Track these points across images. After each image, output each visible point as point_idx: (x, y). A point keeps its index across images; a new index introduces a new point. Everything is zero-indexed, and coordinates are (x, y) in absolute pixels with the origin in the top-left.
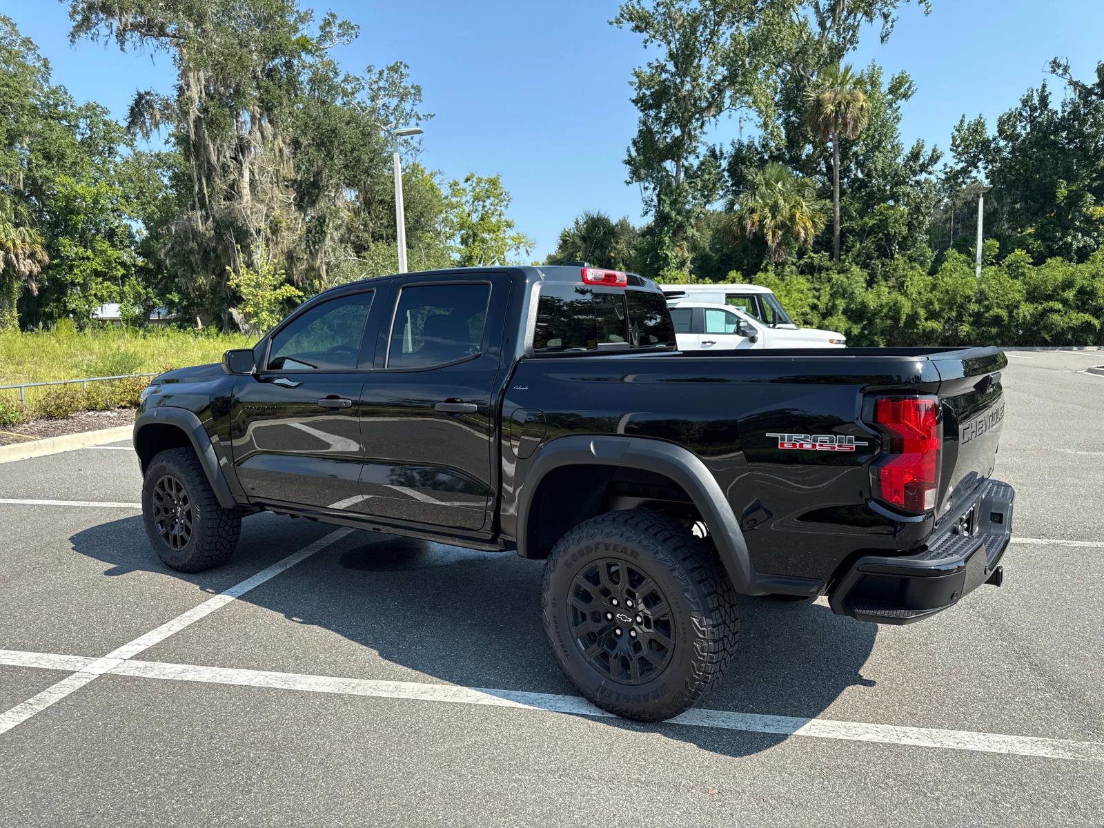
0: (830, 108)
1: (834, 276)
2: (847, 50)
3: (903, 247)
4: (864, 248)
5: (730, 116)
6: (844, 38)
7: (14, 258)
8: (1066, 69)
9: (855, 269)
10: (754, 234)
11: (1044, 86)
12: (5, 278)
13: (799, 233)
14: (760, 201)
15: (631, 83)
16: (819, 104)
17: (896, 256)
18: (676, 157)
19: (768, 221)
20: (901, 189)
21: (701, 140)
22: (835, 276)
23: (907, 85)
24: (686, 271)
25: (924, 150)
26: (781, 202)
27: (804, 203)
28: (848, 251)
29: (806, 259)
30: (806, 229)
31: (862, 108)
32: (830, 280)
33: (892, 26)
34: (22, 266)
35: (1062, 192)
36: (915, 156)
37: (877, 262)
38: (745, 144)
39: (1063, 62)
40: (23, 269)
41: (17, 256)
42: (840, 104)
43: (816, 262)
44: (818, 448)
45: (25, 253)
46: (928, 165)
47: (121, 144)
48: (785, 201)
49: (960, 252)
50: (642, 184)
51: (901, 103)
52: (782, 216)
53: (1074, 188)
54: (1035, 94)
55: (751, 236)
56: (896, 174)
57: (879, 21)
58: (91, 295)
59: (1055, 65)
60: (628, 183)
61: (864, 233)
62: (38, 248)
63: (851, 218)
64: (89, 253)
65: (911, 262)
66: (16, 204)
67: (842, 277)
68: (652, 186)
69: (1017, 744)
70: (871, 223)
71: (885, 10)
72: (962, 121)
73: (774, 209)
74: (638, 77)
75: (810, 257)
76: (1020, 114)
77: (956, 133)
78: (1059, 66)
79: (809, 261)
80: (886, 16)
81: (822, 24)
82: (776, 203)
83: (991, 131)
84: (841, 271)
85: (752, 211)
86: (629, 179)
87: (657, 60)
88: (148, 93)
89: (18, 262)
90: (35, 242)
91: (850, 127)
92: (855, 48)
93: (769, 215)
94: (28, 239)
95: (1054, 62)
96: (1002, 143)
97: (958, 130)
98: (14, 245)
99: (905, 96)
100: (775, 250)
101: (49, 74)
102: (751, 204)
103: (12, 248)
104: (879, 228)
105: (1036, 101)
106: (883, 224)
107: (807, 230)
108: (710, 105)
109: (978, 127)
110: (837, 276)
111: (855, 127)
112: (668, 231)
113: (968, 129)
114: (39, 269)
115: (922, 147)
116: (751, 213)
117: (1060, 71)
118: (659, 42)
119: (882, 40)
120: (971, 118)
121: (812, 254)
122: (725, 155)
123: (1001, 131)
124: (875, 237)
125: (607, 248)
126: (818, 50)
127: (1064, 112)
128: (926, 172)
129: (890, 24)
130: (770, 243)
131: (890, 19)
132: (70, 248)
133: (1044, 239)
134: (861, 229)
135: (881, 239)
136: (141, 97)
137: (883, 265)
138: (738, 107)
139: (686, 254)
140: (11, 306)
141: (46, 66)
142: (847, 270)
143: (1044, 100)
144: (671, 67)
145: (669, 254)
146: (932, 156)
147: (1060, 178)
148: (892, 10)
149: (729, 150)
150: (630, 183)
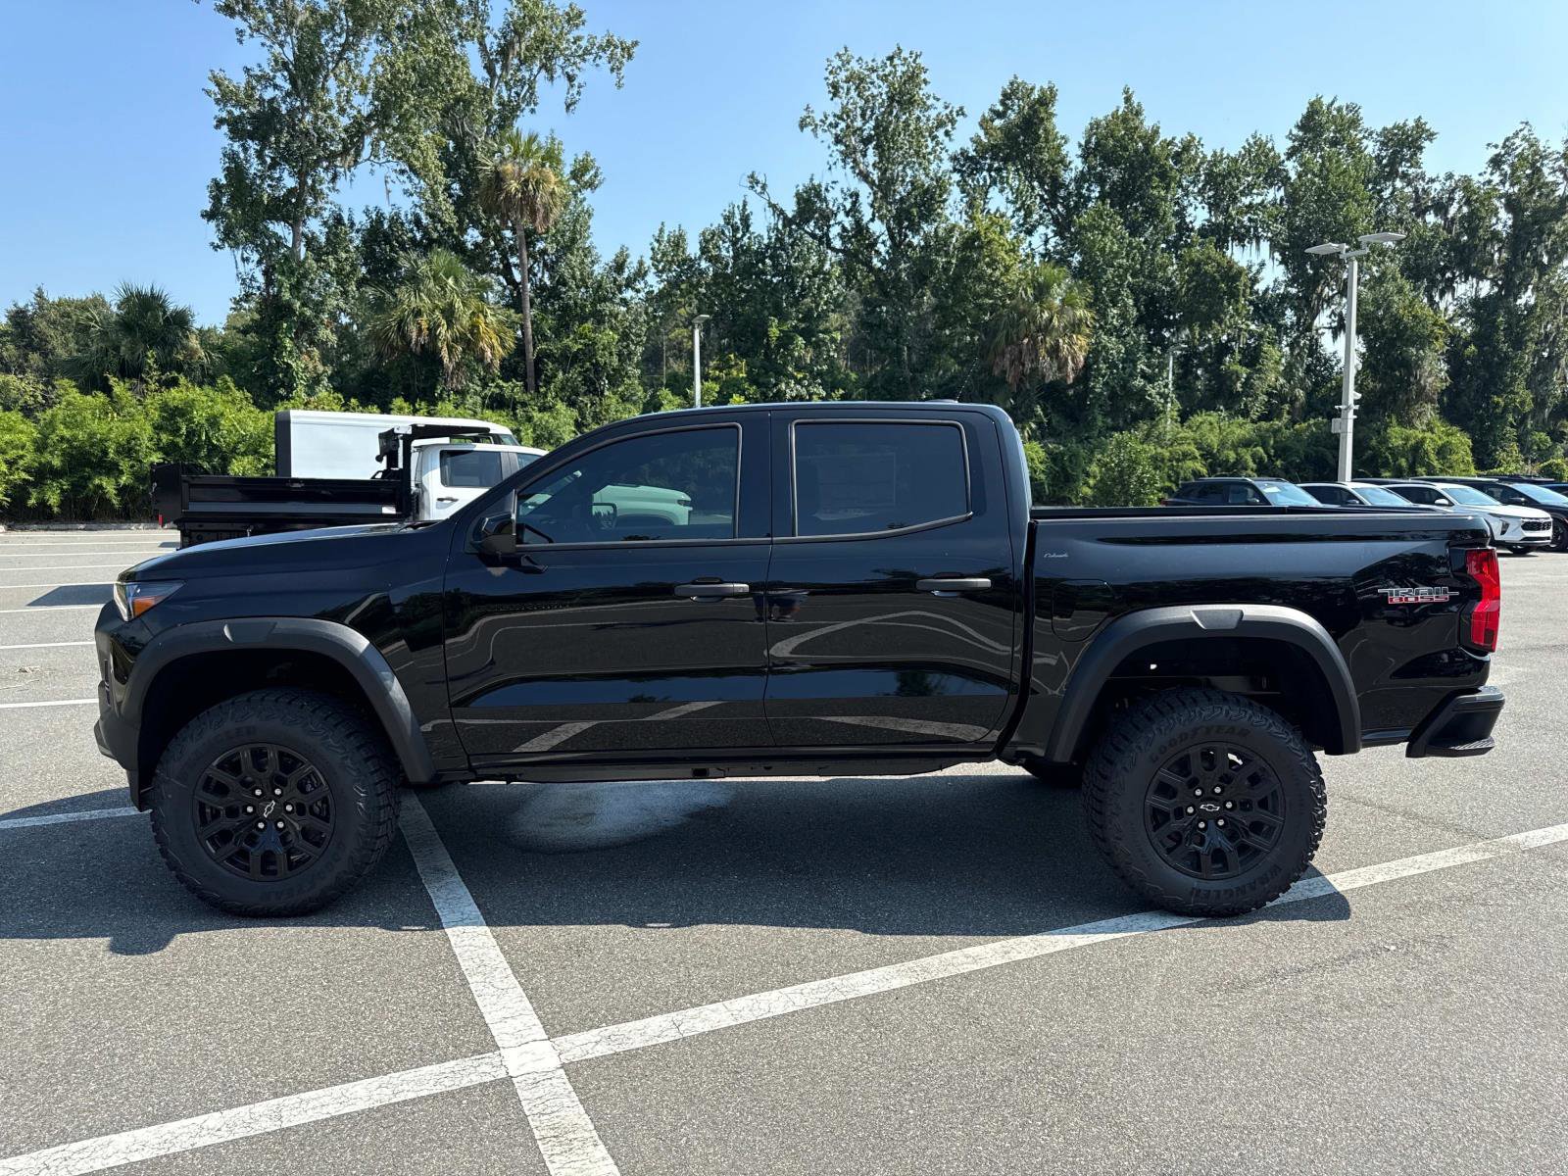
0: (514, 186)
1: (534, 414)
2: (522, 111)
3: (614, 383)
4: (568, 380)
5: (372, 172)
6: (518, 94)
8: (764, 187)
9: (561, 406)
10: (422, 346)
11: (745, 205)
13: (483, 351)
14: (427, 300)
15: (208, 93)
16: (498, 178)
17: (606, 393)
18: (294, 221)
19: (443, 330)
20: (607, 307)
21: (330, 199)
22: (536, 415)
23: (592, 172)
24: (322, 392)
25: (629, 260)
26: (458, 304)
27: (489, 311)
28: (548, 383)
29: (492, 389)
30: (492, 347)
31: (552, 193)
32: (529, 419)
33: (579, 93)
35: (774, 332)
36: (619, 267)
37: (586, 400)
38: (387, 215)
39: (761, 179)
42: (527, 181)
43: (507, 393)
44: (1420, 600)
46: (635, 280)
48: (464, 304)
49: (674, 394)
50: (238, 253)
51: (587, 193)
52: (461, 325)
53: (785, 328)
54: (737, 212)
55: (419, 349)
56: (600, 286)
57: (561, 82)
59: (753, 181)
60: (216, 247)
61: (567, 360)
63: (546, 339)
65: (623, 401)
67: (546, 416)
68: (255, 257)
70: (576, 348)
71: (569, 70)
72: (661, 231)
73: (449, 313)
74: (218, 85)
75: (498, 386)
76: (723, 233)
77: (656, 245)
78: (757, 183)
79: (497, 391)
80: (571, 78)
81: (490, 69)
82: (451, 305)
83: (693, 249)
84: (543, 409)
85: (418, 313)
86: (217, 242)
87: (260, 66)
91: (540, 215)
92: (533, 111)
93: (444, 322)
95: (752, 176)
96: (704, 264)
97: (658, 241)
99: (591, 185)
100: (452, 373)
102: (415, 303)
104: (584, 354)
105: (737, 219)
106: (589, 351)
107: (494, 349)
108: (345, 152)
109: (678, 242)
110: (540, 415)
111: (546, 218)
112: (289, 328)
113: (669, 241)
115: (627, 256)
116: (416, 316)
117: (759, 189)
118: (263, 40)
119: (568, 107)
120: (671, 228)
121: (501, 382)
122: (357, 226)
123: (704, 250)
124: (582, 367)
125: (174, 345)
126: (486, 102)
127: (770, 238)
128: (633, 289)
129: (576, 89)
130: (446, 360)
131: (576, 83)
133: (759, 385)
134: (561, 355)
135: (588, 370)
137: (593, 404)
138: (382, 160)
139: (321, 368)
142: (550, 408)
143: (746, 220)
144: (281, 80)
145: (294, 365)
146: (640, 270)
147: (770, 315)
148: (576, 72)
149: (361, 220)
150: (218, 246)
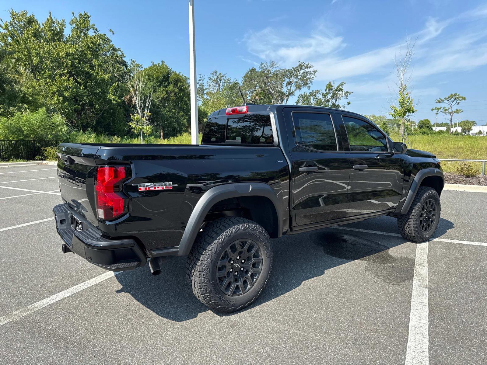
69: (49, 301)
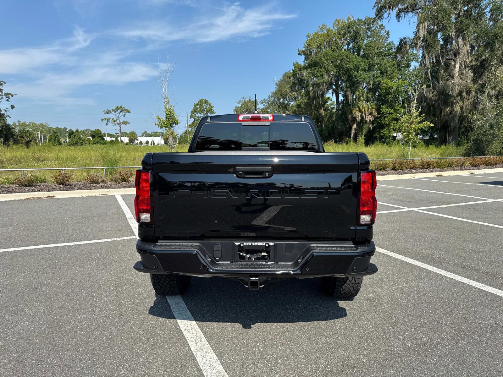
7: (364, 115)
12: (361, 123)
34: (367, 118)
40: (367, 119)
41: (365, 114)
45: (368, 113)
47: (413, 61)
58: (391, 129)
62: (374, 111)
64: (392, 111)
66: (367, 93)
88: (404, 38)
89: (365, 116)
90: (373, 108)
94: (370, 107)
98: (365, 110)
101: (389, 37)
103: (364, 111)
114: (373, 119)
132: (385, 109)
136: (401, 40)
140: (362, 134)
141: (388, 34)
